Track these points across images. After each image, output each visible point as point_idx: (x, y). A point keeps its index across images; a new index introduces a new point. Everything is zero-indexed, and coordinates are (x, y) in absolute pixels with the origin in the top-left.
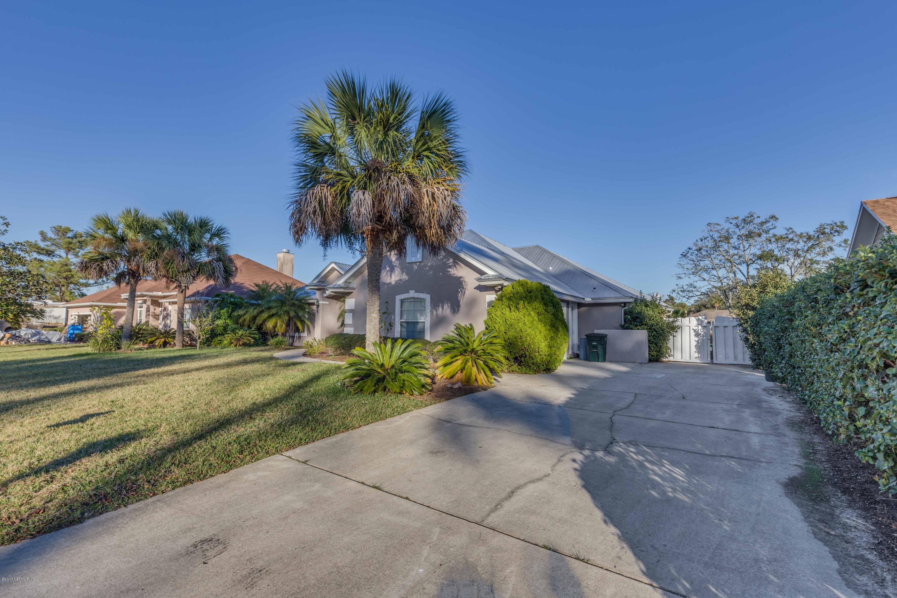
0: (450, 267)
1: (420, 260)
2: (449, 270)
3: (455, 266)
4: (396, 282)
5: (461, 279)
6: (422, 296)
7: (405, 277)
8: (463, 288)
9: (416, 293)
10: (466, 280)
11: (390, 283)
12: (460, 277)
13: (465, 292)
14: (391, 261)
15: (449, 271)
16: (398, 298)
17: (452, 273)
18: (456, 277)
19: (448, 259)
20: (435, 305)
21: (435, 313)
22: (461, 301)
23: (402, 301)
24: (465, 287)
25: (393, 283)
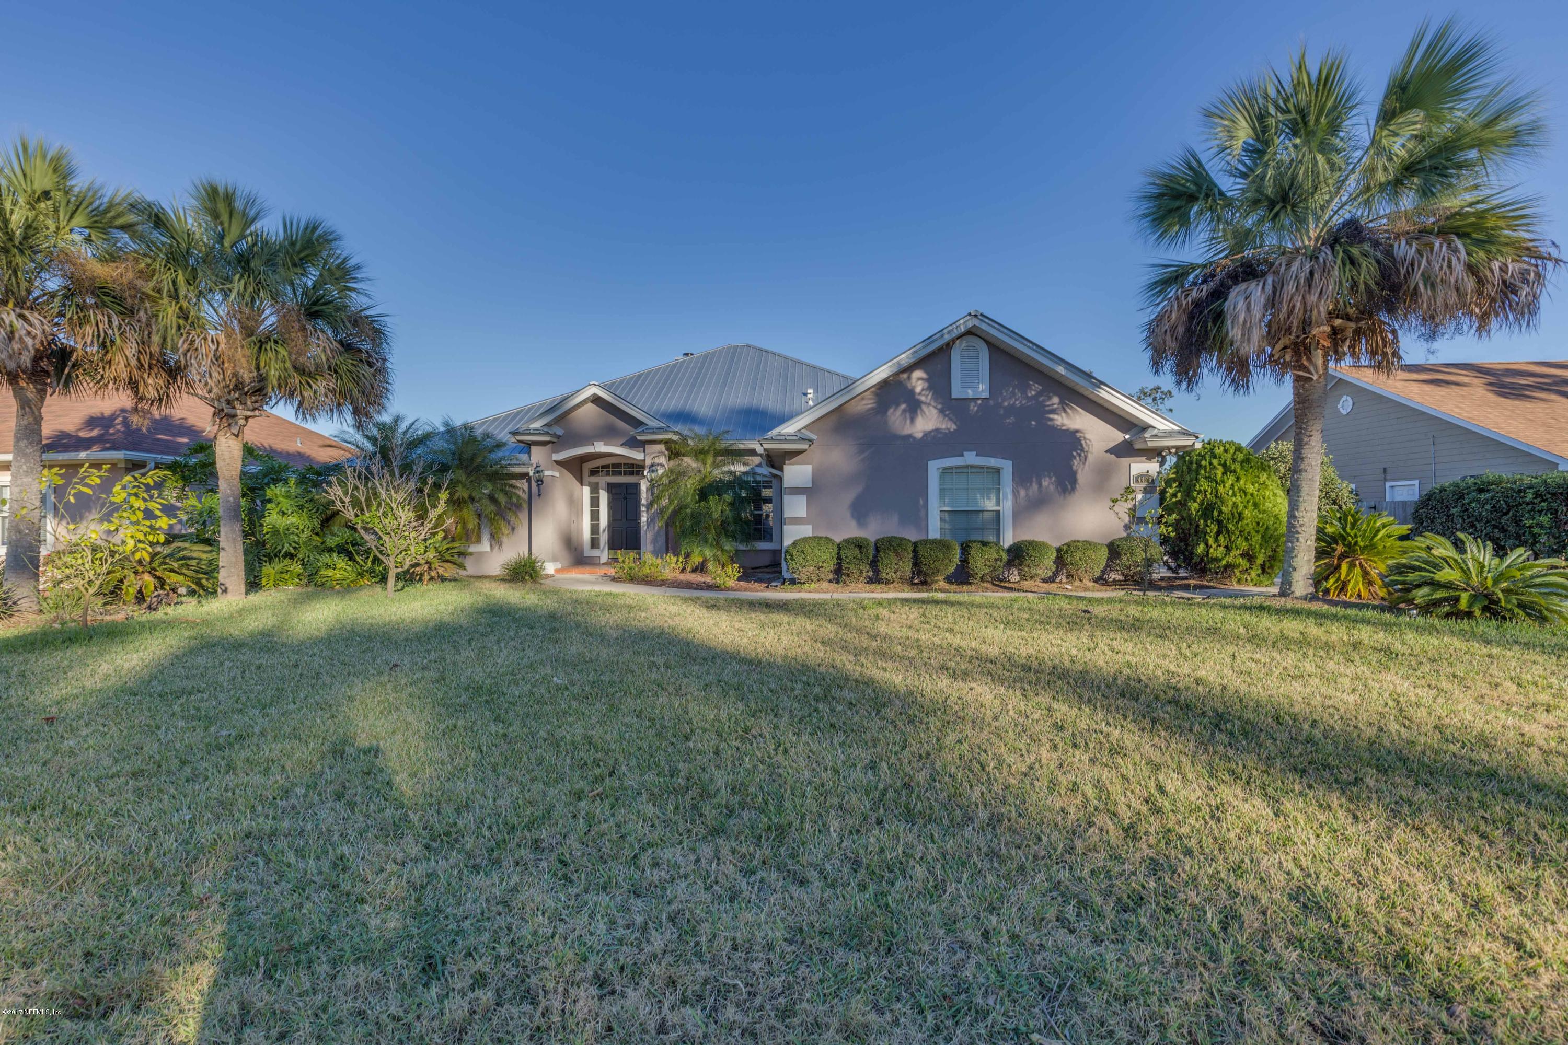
0: (1053, 411)
1: (986, 395)
2: (1051, 416)
3: (1065, 411)
4: (927, 434)
5: (1078, 435)
6: (993, 462)
7: (948, 425)
8: (1082, 450)
9: (979, 458)
10: (1087, 436)
11: (910, 436)
12: (1077, 431)
13: (1086, 457)
14: (912, 392)
15: (1052, 420)
16: (934, 467)
17: (1059, 423)
18: (1067, 430)
19: (1050, 398)
20: (1021, 479)
21: (1023, 493)
22: (1080, 471)
23: (946, 471)
24: (1086, 448)
25: (919, 435)
